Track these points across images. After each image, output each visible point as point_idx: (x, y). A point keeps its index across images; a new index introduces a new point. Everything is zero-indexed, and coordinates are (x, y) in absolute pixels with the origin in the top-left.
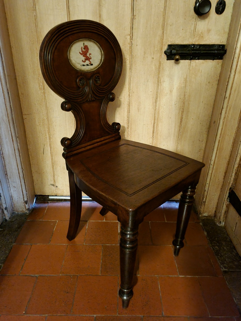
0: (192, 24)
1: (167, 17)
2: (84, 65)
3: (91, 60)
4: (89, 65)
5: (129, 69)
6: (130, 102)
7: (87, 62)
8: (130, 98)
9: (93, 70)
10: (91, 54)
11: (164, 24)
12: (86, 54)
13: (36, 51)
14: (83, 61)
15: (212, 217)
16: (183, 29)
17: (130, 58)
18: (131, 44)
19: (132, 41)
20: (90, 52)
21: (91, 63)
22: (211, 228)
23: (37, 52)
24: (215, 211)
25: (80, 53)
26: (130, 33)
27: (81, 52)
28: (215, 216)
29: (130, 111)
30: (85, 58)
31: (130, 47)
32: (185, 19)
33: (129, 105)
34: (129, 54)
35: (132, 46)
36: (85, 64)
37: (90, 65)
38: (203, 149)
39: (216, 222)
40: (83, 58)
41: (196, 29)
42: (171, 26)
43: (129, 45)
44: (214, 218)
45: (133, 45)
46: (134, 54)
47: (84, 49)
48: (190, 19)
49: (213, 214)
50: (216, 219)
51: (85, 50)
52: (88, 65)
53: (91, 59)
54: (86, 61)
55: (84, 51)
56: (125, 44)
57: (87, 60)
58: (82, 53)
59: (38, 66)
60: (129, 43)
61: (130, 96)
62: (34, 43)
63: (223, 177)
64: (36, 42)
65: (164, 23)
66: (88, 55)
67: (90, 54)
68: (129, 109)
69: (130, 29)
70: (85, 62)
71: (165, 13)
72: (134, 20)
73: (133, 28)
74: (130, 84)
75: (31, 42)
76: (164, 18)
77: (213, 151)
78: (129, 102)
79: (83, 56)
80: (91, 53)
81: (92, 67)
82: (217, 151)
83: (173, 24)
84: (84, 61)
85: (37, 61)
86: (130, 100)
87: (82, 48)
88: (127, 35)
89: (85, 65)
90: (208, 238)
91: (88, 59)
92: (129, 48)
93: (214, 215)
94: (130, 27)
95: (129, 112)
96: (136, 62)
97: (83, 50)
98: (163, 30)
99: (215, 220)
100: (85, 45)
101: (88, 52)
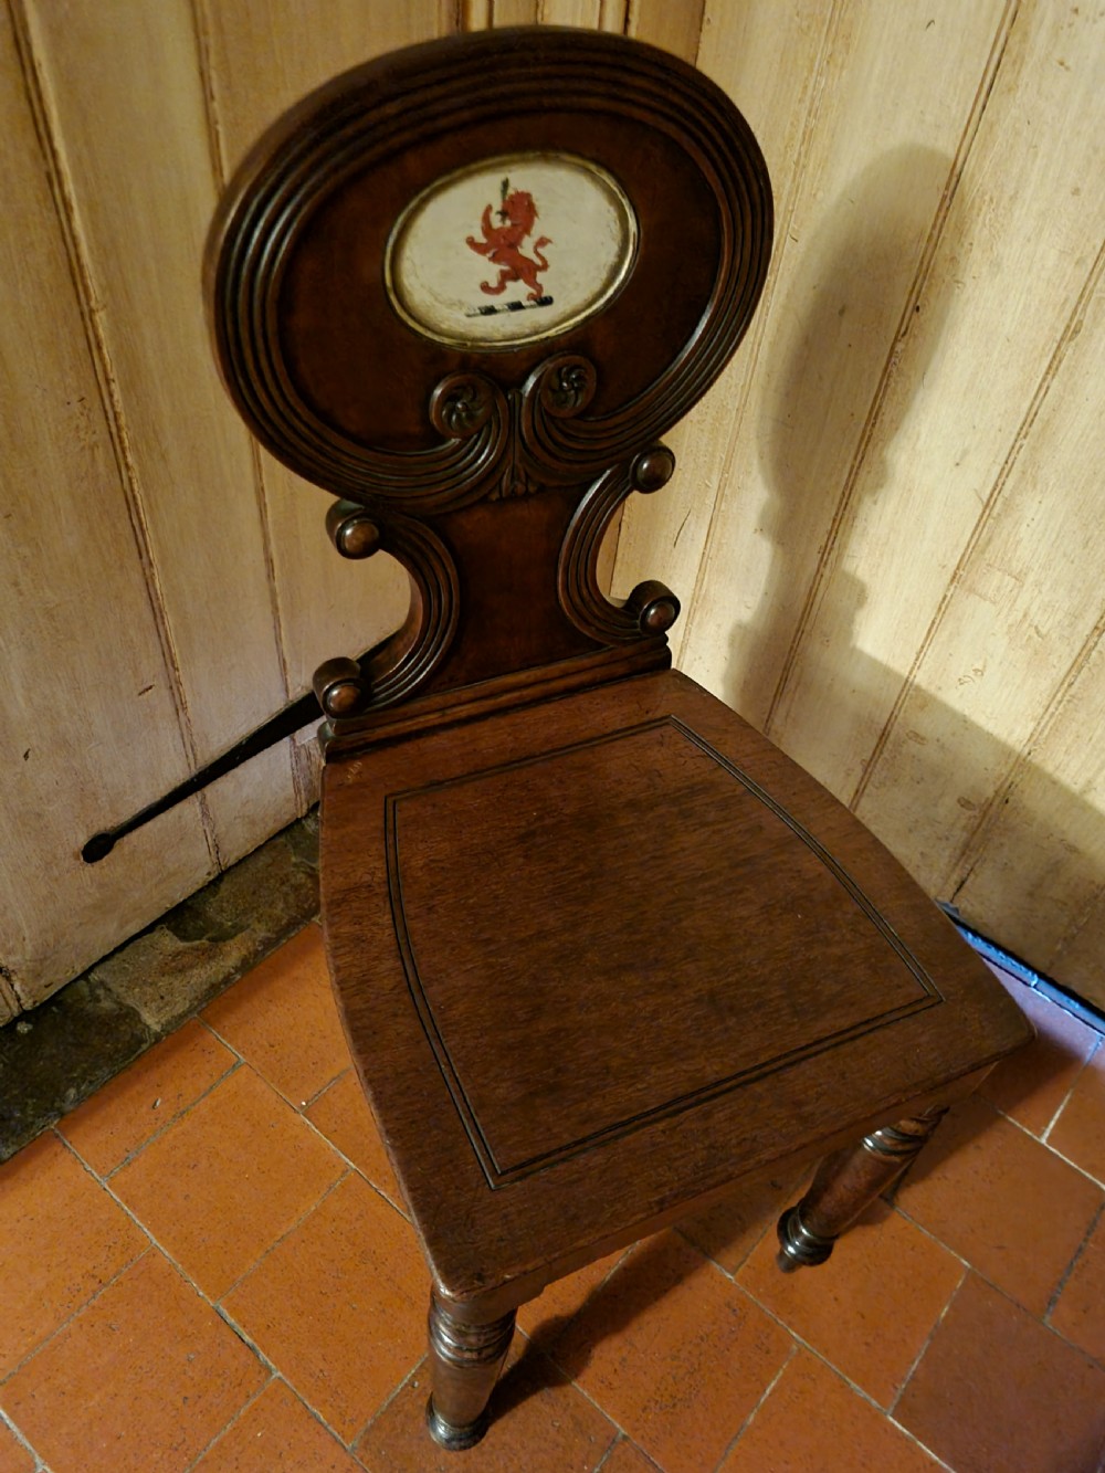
2: (490, 311)
3: (541, 277)
4: (525, 303)
7: (518, 290)
9: (552, 333)
10: (550, 244)
12: (514, 245)
14: (483, 286)
20: (539, 228)
21: (544, 294)
25: (471, 242)
27: (481, 239)
30: (506, 268)
36: (498, 301)
37: (532, 307)
40: (491, 271)
47: (503, 220)
51: (508, 223)
52: (516, 306)
53: (545, 268)
54: (509, 284)
55: (499, 231)
57: (515, 279)
58: (484, 240)
66: (527, 248)
67: (543, 244)
70: (501, 288)
79: (494, 259)
81: (543, 315)
84: (494, 284)
87: (489, 209)
89: (497, 307)
91: (523, 270)
97: (496, 222)
100: (511, 191)
101: (527, 230)
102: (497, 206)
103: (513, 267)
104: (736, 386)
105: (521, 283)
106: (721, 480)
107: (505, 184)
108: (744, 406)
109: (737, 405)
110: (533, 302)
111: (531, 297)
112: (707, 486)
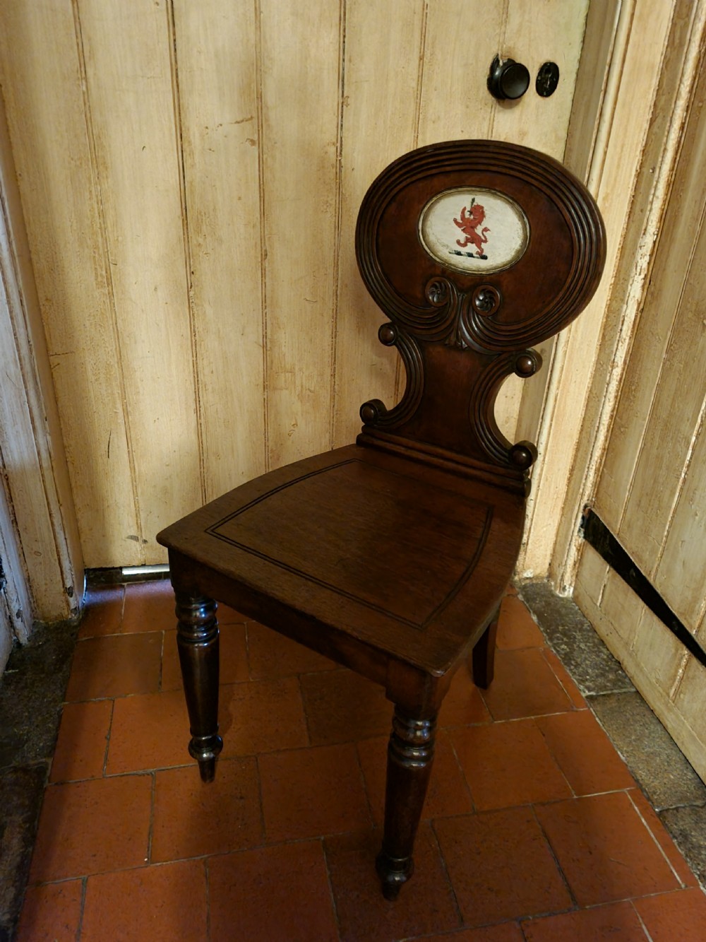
0: (484, 119)
1: (425, 101)
2: (459, 254)
3: (483, 245)
4: (475, 255)
5: (335, 228)
6: (337, 310)
8: (337, 300)
10: (489, 230)
11: (419, 118)
12: (473, 227)
13: (88, 186)
14: (458, 242)
15: (542, 578)
16: (462, 131)
17: (337, 202)
18: (338, 165)
19: (340, 160)
22: (543, 603)
23: (89, 188)
24: (550, 564)
25: (456, 221)
26: (335, 140)
27: (460, 220)
28: (551, 575)
29: (338, 334)
30: (469, 236)
31: (336, 173)
32: (467, 107)
33: (336, 318)
34: (334, 190)
35: (340, 171)
36: (463, 250)
38: (516, 415)
39: (553, 588)
40: (462, 236)
41: (492, 131)
42: (434, 122)
43: (334, 170)
44: (548, 581)
45: (343, 170)
46: (345, 190)
47: (470, 215)
48: (480, 107)
49: (546, 570)
50: (553, 583)
51: (472, 217)
52: (470, 255)
53: (485, 241)
54: (469, 244)
55: (468, 218)
56: (323, 167)
57: (472, 243)
58: (461, 222)
59: (93, 225)
60: (333, 166)
61: (337, 295)
62: (81, 164)
63: (566, 481)
64: (88, 161)
65: (419, 115)
67: (486, 230)
68: (336, 326)
69: (335, 129)
70: (465, 245)
71: (419, 92)
72: (344, 107)
73: (342, 126)
74: (338, 265)
75: (72, 162)
76: (417, 103)
77: (543, 423)
78: (335, 311)
79: (463, 230)
80: (489, 227)
82: (552, 420)
83: (439, 117)
84: (462, 242)
85: (90, 210)
86: (337, 306)
87: (465, 209)
88: (328, 145)
89: (462, 253)
90: (542, 629)
91: (476, 240)
92: (333, 176)
93: (547, 574)
94: (336, 125)
95: (336, 336)
96: (351, 210)
97: (467, 215)
98: (415, 131)
99: (551, 586)
100: (475, 204)
101: (480, 223)
102: (468, 208)
103: (472, 237)
104: (111, 350)
105: (474, 245)
106: (123, 405)
107: (473, 200)
108: (121, 358)
109: (116, 360)
110: (478, 256)
111: (477, 253)
112: (116, 412)
